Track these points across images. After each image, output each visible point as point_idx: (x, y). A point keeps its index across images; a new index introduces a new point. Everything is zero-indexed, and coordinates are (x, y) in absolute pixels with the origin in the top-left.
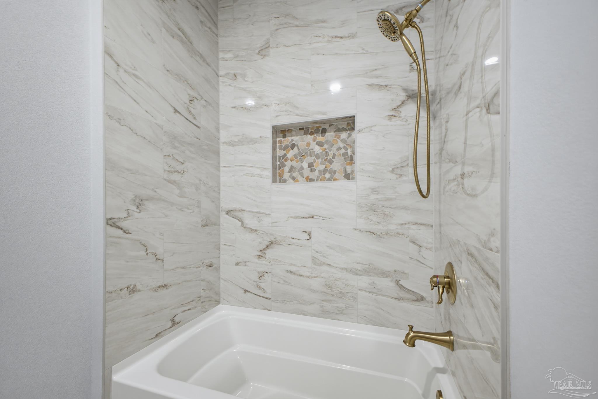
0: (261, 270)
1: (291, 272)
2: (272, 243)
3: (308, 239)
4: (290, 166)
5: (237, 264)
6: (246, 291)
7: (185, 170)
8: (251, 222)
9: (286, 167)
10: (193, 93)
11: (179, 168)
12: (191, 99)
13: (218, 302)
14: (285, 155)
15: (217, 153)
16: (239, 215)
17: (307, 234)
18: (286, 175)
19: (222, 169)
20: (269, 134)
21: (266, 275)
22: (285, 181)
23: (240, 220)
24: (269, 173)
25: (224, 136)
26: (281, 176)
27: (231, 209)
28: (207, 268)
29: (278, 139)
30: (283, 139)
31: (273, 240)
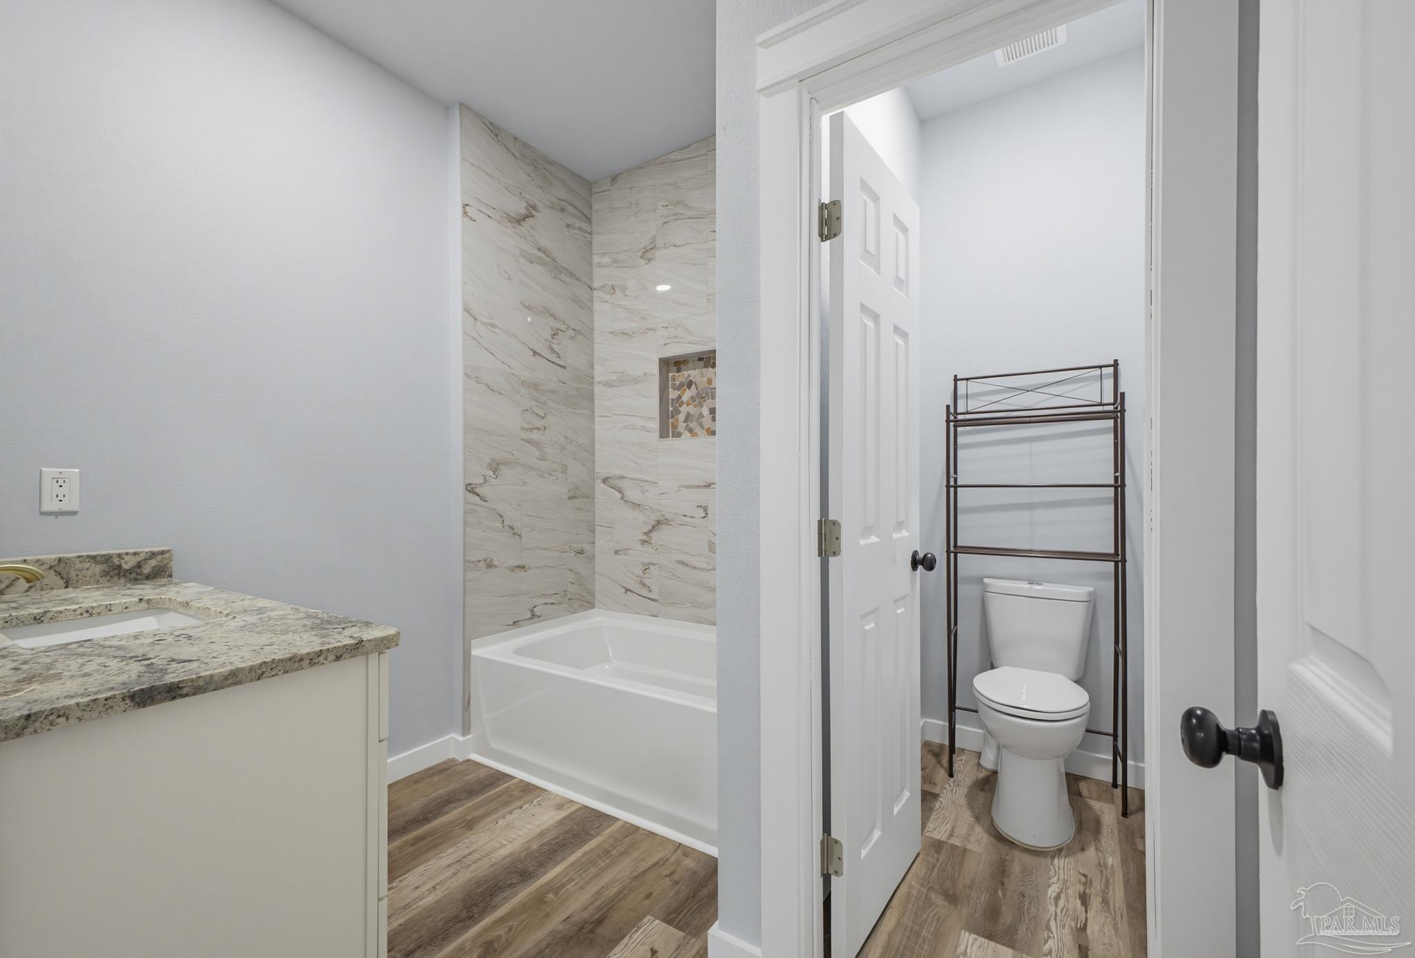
0: (646, 560)
1: (682, 563)
2: (659, 522)
3: (704, 517)
4: (686, 413)
5: (616, 552)
6: (627, 590)
7: (547, 425)
8: (633, 494)
9: (681, 415)
10: (556, 324)
11: (539, 423)
12: (554, 332)
13: (591, 605)
14: (680, 397)
15: (590, 398)
16: (619, 483)
17: (702, 510)
18: (682, 426)
19: (597, 419)
20: (655, 369)
21: (652, 567)
22: (679, 435)
23: (620, 491)
24: (655, 425)
25: (599, 373)
26: (675, 427)
27: (608, 476)
28: (575, 555)
29: (671, 374)
30: (677, 375)
31: (661, 518)
